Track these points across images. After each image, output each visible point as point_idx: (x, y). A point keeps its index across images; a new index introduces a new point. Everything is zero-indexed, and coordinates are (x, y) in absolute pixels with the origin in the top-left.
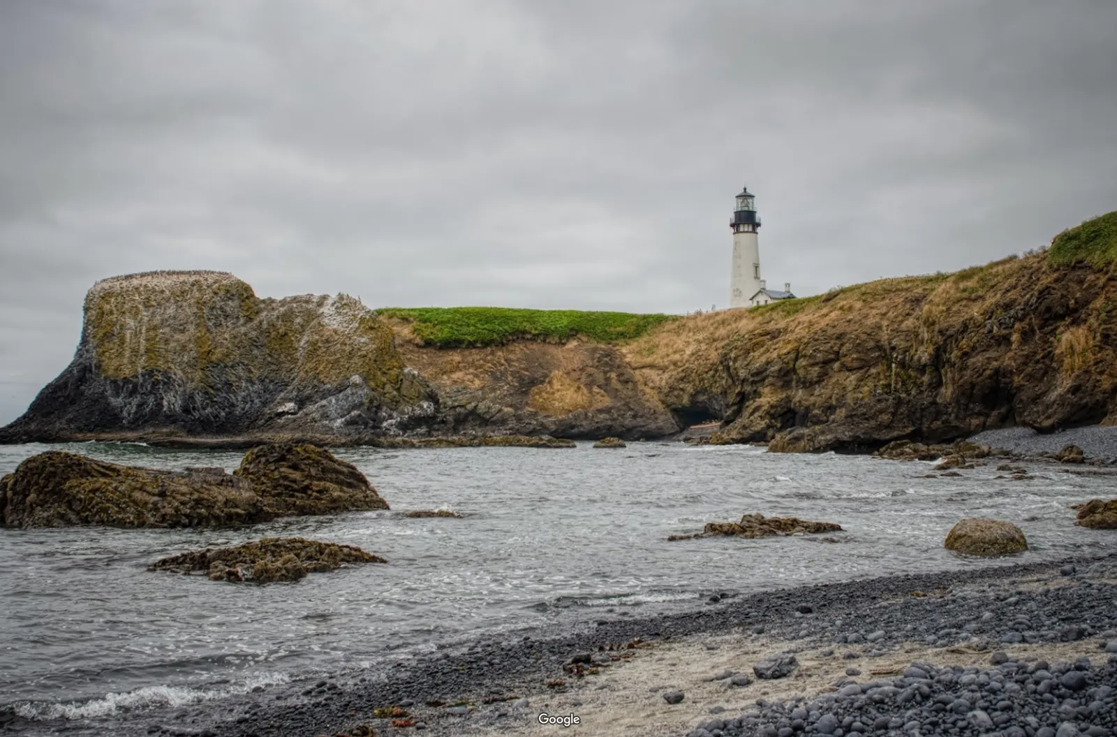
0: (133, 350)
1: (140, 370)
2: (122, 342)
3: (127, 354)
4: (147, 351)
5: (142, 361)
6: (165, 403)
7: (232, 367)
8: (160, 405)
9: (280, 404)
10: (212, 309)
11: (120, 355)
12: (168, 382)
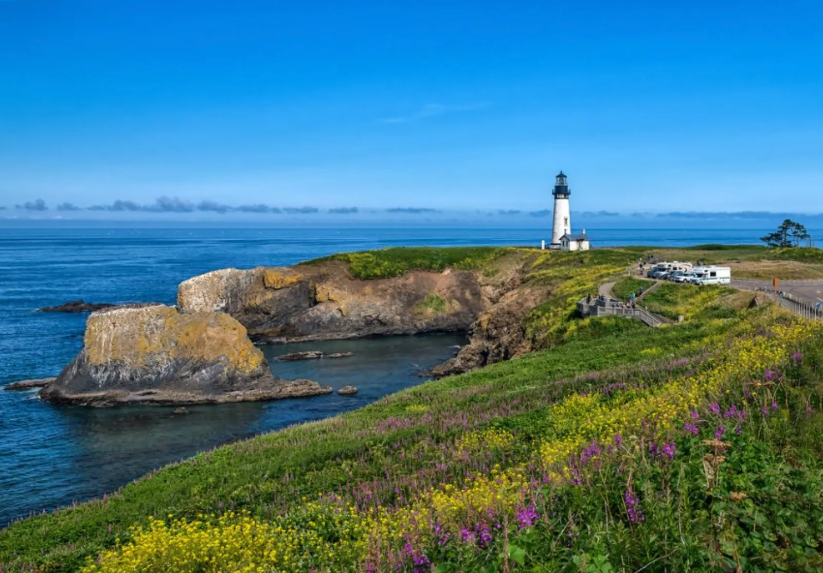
0: (105, 350)
1: (109, 360)
2: (100, 347)
3: (103, 351)
4: (113, 351)
5: (110, 355)
6: (121, 376)
7: (159, 354)
8: (118, 376)
9: (183, 372)
10: (149, 325)
11: (99, 353)
12: (122, 364)
